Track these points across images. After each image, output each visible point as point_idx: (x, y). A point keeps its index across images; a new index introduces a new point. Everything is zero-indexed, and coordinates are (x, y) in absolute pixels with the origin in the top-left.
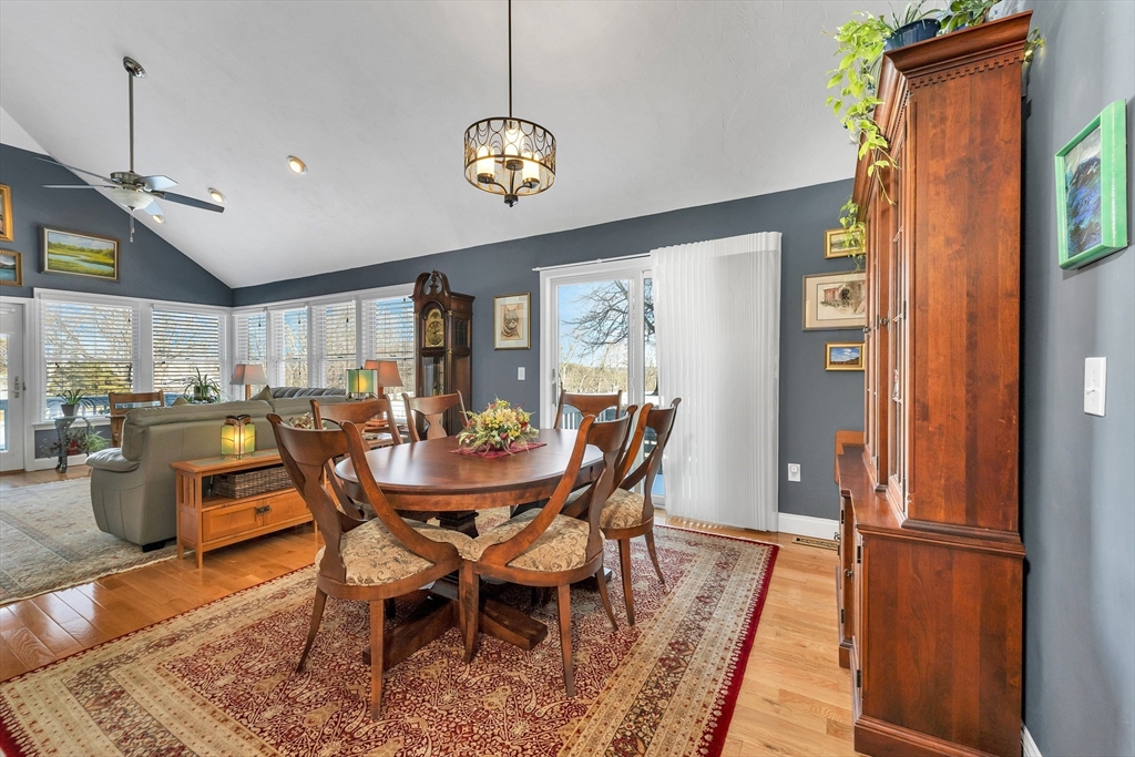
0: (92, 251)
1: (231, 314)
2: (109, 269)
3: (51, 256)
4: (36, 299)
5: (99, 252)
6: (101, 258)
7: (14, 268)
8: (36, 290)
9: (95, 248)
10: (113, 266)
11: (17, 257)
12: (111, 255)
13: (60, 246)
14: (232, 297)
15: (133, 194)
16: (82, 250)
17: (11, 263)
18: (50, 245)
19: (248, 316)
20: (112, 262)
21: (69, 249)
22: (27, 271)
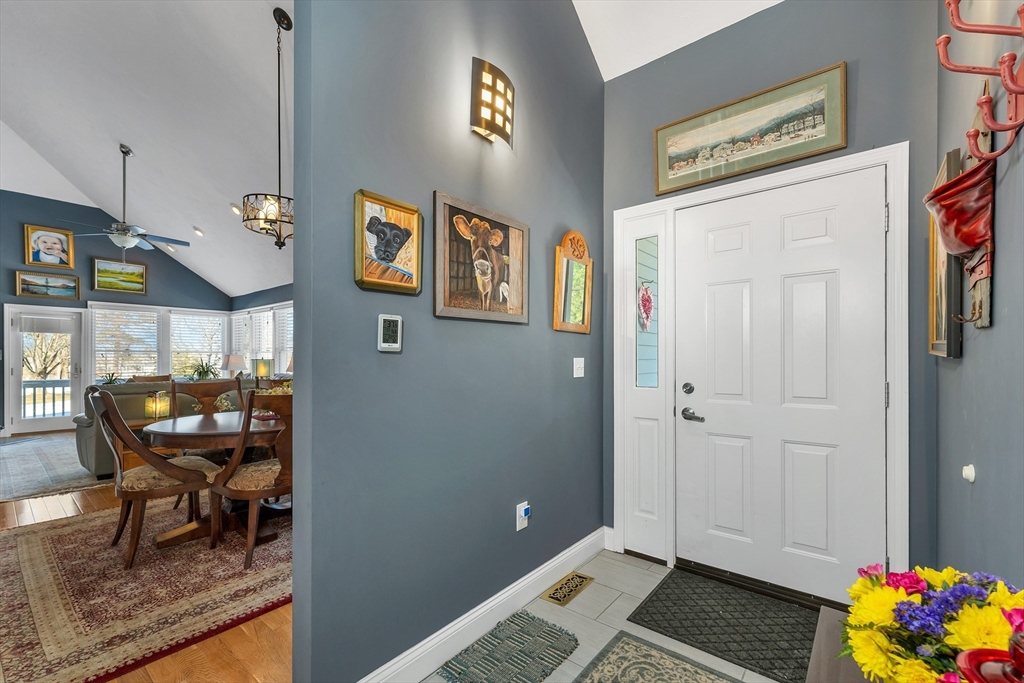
0: (127, 274)
1: (230, 315)
2: (139, 286)
3: (100, 279)
4: (89, 309)
5: (132, 274)
6: (134, 278)
7: (74, 288)
8: (89, 303)
9: (130, 272)
10: (142, 283)
11: (77, 281)
12: (141, 276)
13: (106, 271)
14: (229, 303)
15: (124, 238)
16: (121, 273)
17: (73, 285)
18: (99, 271)
19: (239, 317)
20: (141, 280)
21: (112, 273)
22: (84, 290)
